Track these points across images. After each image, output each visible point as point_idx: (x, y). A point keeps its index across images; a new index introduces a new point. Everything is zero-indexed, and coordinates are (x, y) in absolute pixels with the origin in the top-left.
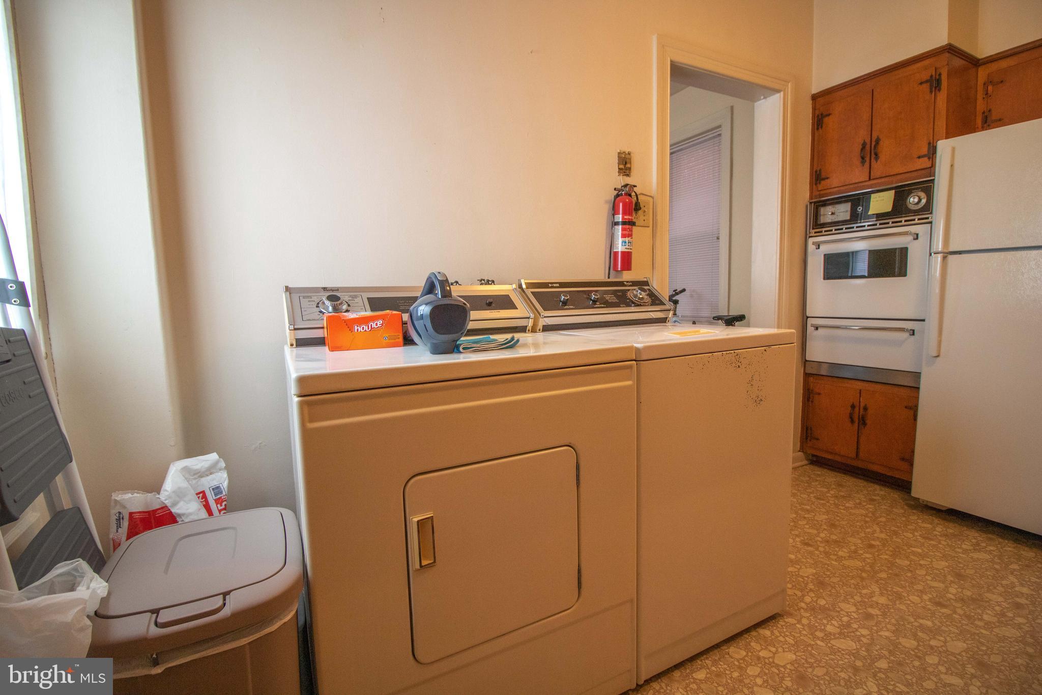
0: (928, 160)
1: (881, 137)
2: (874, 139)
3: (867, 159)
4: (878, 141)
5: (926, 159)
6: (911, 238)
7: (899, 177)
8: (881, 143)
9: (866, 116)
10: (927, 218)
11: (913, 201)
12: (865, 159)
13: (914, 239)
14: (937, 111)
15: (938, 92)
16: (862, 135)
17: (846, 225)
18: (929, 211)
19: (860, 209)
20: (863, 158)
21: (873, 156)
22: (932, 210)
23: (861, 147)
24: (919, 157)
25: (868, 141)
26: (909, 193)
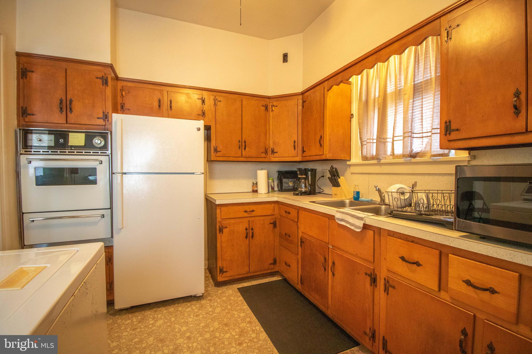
0: (103, 121)
1: (73, 99)
2: (68, 100)
3: (64, 110)
4: (71, 102)
5: (102, 120)
6: (98, 163)
7: (86, 126)
8: (74, 103)
9: (62, 83)
10: (106, 153)
11: (97, 142)
12: (63, 109)
13: (100, 164)
14: (106, 96)
15: (106, 86)
16: (60, 94)
17: (52, 149)
18: (106, 149)
19: (61, 141)
20: (61, 109)
21: (68, 109)
22: (108, 149)
23: (59, 102)
24: (98, 118)
25: (64, 99)
26: (95, 136)
